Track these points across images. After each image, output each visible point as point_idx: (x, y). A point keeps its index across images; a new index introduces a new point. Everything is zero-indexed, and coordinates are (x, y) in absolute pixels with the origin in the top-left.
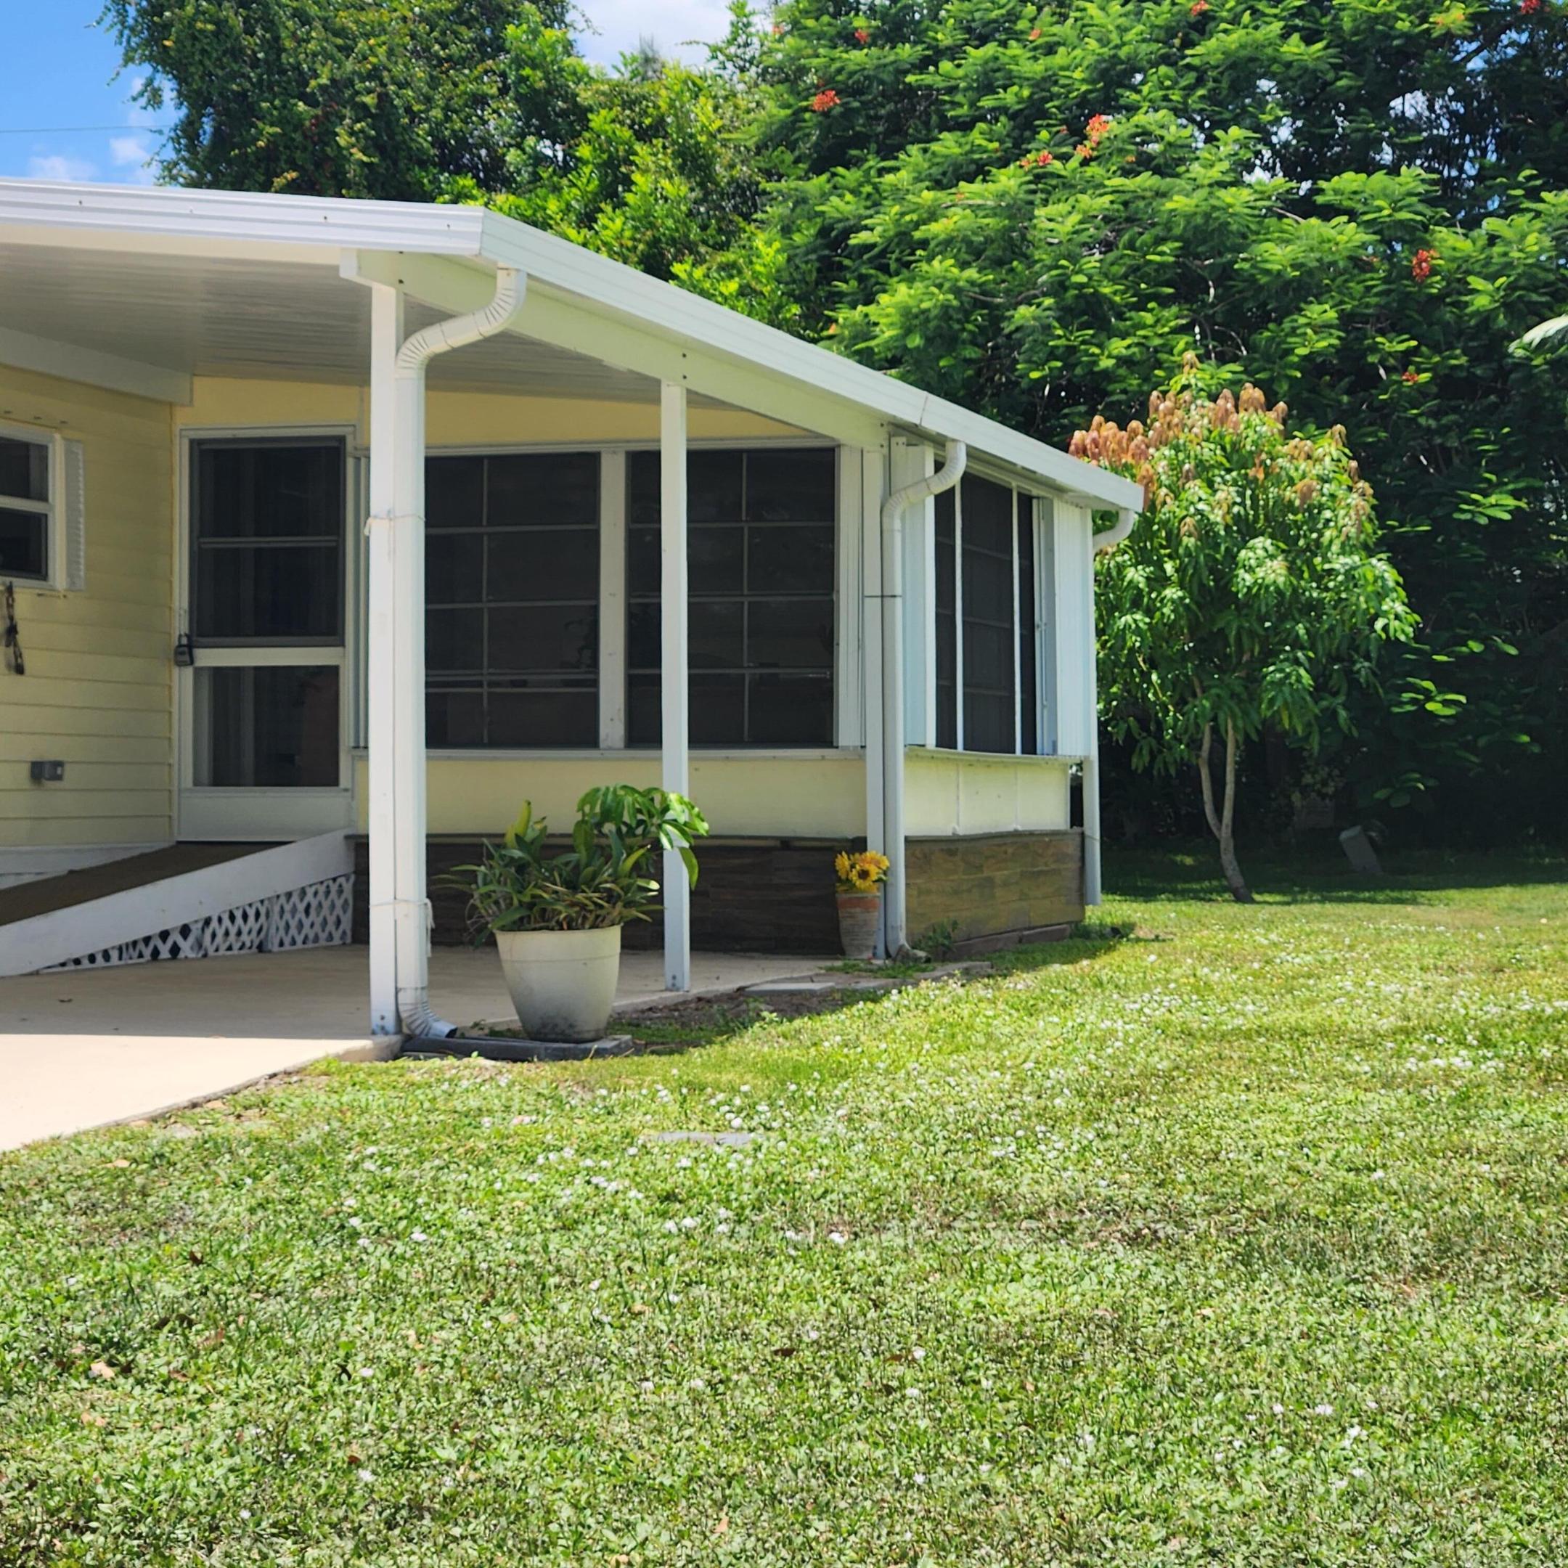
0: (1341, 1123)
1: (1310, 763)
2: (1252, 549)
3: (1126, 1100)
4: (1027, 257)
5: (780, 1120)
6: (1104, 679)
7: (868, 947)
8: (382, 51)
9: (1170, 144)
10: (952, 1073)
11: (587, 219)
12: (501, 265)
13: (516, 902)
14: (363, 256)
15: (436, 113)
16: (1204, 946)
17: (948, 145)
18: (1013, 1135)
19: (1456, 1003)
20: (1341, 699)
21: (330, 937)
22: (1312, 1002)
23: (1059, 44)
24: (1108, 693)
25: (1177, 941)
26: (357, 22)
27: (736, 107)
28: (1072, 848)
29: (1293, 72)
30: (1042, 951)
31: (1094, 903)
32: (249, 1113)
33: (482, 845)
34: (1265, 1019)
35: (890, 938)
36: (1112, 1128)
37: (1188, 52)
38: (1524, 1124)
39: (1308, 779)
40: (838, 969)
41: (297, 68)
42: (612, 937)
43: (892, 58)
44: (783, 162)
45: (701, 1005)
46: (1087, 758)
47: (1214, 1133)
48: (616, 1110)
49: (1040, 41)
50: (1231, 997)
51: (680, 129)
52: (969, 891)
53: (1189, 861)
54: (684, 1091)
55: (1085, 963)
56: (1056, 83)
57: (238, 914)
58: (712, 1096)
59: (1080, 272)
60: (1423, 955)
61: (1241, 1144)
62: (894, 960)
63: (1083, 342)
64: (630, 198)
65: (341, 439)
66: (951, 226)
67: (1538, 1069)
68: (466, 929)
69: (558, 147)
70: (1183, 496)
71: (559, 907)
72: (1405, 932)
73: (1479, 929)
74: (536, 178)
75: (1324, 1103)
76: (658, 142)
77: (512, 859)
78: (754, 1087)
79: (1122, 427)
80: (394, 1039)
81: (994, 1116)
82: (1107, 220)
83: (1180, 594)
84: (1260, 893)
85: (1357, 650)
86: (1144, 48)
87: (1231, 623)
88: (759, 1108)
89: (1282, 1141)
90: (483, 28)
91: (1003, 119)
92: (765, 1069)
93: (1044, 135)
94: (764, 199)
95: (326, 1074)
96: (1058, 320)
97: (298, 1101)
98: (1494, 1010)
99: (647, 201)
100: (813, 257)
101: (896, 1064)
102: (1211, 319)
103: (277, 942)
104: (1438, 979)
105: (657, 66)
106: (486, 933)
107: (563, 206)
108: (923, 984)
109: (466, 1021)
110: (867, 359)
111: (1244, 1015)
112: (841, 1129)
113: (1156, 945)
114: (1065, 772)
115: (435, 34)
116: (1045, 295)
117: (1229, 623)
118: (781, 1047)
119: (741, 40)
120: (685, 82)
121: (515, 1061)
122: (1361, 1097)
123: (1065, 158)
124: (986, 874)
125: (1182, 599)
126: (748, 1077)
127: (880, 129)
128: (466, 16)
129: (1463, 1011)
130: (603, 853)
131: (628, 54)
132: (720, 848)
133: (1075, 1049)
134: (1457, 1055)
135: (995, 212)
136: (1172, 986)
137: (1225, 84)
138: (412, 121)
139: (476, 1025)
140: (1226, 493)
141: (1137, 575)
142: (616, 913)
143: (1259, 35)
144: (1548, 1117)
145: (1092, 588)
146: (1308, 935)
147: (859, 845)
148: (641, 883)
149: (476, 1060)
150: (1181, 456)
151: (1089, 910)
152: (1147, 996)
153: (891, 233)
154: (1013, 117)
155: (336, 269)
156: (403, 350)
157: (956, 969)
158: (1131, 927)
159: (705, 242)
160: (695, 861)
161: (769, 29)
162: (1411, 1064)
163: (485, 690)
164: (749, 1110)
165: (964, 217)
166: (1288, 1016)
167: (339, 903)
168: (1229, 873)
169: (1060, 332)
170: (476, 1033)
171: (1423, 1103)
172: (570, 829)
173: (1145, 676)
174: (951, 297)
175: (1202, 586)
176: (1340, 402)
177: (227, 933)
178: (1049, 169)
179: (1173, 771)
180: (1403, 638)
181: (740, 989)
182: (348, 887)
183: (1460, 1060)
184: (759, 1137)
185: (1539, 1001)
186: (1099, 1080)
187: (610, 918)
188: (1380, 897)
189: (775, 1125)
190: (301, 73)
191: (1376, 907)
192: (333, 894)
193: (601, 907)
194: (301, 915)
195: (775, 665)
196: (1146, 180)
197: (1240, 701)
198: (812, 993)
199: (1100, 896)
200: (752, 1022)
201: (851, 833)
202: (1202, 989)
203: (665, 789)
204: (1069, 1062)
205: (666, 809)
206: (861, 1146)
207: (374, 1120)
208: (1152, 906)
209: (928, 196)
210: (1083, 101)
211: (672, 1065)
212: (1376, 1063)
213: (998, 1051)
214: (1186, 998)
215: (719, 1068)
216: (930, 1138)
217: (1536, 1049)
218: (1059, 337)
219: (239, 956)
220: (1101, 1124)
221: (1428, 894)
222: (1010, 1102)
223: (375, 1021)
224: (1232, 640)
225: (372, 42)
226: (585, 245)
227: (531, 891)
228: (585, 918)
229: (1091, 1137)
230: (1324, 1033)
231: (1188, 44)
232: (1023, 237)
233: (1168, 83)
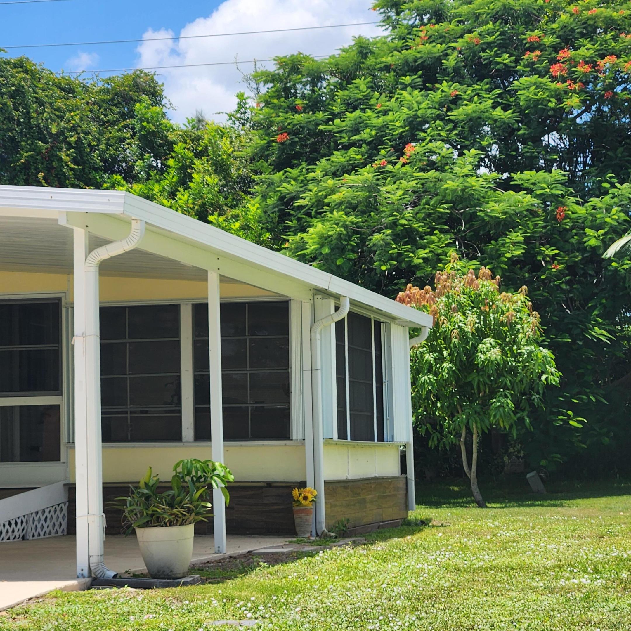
0: (530, 610)
1: (513, 442)
2: (484, 343)
3: (430, 601)
4: (377, 209)
5: (269, 613)
6: (415, 406)
7: (308, 532)
8: (77, 118)
9: (443, 157)
10: (349, 590)
11: (172, 195)
12: (133, 218)
13: (145, 514)
14: (69, 214)
15: (102, 146)
16: (464, 529)
17: (338, 157)
18: (378, 619)
19: (582, 553)
20: (526, 413)
21: (57, 532)
22: (515, 554)
23: (390, 110)
24: (417, 412)
25: (452, 526)
26: (65, 105)
27: (240, 142)
28: (402, 484)
29: (498, 124)
30: (389, 532)
31: (412, 510)
32: (19, 617)
33: (129, 487)
34: (493, 562)
35: (318, 527)
36: (423, 615)
37: (449, 113)
38: (615, 609)
39: (511, 450)
40: (295, 542)
41: (38, 126)
42: (190, 529)
43: (314, 118)
44: (262, 167)
45: (232, 559)
46: (408, 443)
47: (472, 616)
48: (193, 611)
49: (380, 109)
50: (477, 552)
51: (214, 152)
52: (354, 505)
53: (456, 489)
54: (225, 601)
55: (409, 537)
56: (388, 128)
57: (13, 523)
58: (237, 603)
59: (403, 218)
60: (566, 530)
61: (484, 621)
62: (320, 537)
63: (406, 251)
64: (191, 184)
65: (60, 299)
66: (342, 196)
67: (621, 583)
68: (122, 527)
69: (158, 161)
70: (452, 320)
71: (165, 516)
72: (558, 520)
73: (592, 518)
74: (149, 176)
75: (522, 601)
76: (205, 158)
77: (143, 494)
78: (257, 598)
79: (422, 288)
80: (88, 580)
81: (369, 610)
82: (414, 192)
83: (450, 365)
84: (489, 503)
85: (533, 389)
86: (429, 111)
87: (474, 378)
88: (260, 608)
89: (503, 620)
90: (124, 107)
91: (364, 145)
92: (262, 590)
93: (383, 152)
94: (254, 184)
95: (56, 597)
96: (393, 240)
97: (42, 611)
98: (600, 556)
99: (199, 186)
100: (276, 209)
101: (323, 586)
102: (464, 238)
103: (31, 535)
104: (573, 542)
105: (204, 123)
106: (131, 529)
107: (161, 188)
108: (334, 548)
109: (121, 570)
110: (303, 259)
111: (484, 560)
112: (298, 617)
113: (442, 528)
114: (398, 449)
115: (102, 110)
116: (386, 228)
117: (473, 379)
118: (269, 579)
119: (243, 110)
120: (216, 131)
121: (145, 589)
122: (540, 598)
123: (394, 164)
124: (362, 497)
125: (451, 368)
126: (254, 593)
127: (308, 150)
128: (116, 102)
129: (585, 557)
130: (185, 490)
131: (190, 118)
132: (238, 487)
133: (406, 578)
134: (583, 577)
135: (362, 189)
136: (450, 547)
137: (466, 129)
138: (91, 150)
139: (127, 572)
140: (472, 318)
141: (429, 357)
142: (192, 518)
143: (482, 107)
144: (626, 606)
145: (409, 364)
146: (512, 522)
147: (303, 485)
148: (203, 504)
149: (127, 589)
150: (450, 301)
151: (410, 513)
152: (438, 552)
153: (314, 200)
154: (369, 144)
155: (57, 220)
156: (89, 258)
157: (349, 541)
158: (430, 520)
159: (226, 205)
160: (228, 494)
161: (255, 105)
162: (562, 582)
163: (129, 415)
164: (254, 609)
165: (348, 192)
166: (504, 560)
167: (61, 516)
168: (475, 494)
169: (394, 246)
170: (127, 576)
171: (568, 600)
172: (169, 479)
173: (434, 404)
174: (343, 229)
175: (461, 361)
176: (524, 276)
177: (7, 532)
178: (387, 169)
179: (448, 448)
180: (554, 383)
181: (249, 552)
182: (65, 508)
183: (585, 580)
184: (259, 621)
185: (621, 551)
186: (416, 592)
187: (189, 520)
188: (546, 503)
189: (267, 616)
190: (40, 128)
191: (544, 508)
192: (58, 512)
193: (185, 515)
194: (43, 522)
195: (263, 402)
196: (432, 174)
197: (479, 414)
198: (283, 553)
199: (415, 506)
200: (255, 567)
201: (299, 480)
202: (464, 548)
203: (213, 460)
204: (403, 584)
205: (214, 470)
206: (307, 625)
207: (79, 619)
208: (439, 510)
209: (331, 182)
210: (401, 136)
211: (219, 588)
212: (546, 582)
213: (370, 579)
214: (456, 553)
215: (240, 589)
216: (340, 621)
217: (620, 574)
218: (394, 249)
219: (13, 542)
220: (419, 613)
221: (568, 502)
222: (376, 603)
223: (79, 572)
224: (475, 387)
225: (72, 114)
226: (171, 207)
227: (152, 508)
228: (177, 520)
229: (414, 619)
230: (521, 569)
231: (449, 109)
232: (376, 201)
233: (440, 128)
